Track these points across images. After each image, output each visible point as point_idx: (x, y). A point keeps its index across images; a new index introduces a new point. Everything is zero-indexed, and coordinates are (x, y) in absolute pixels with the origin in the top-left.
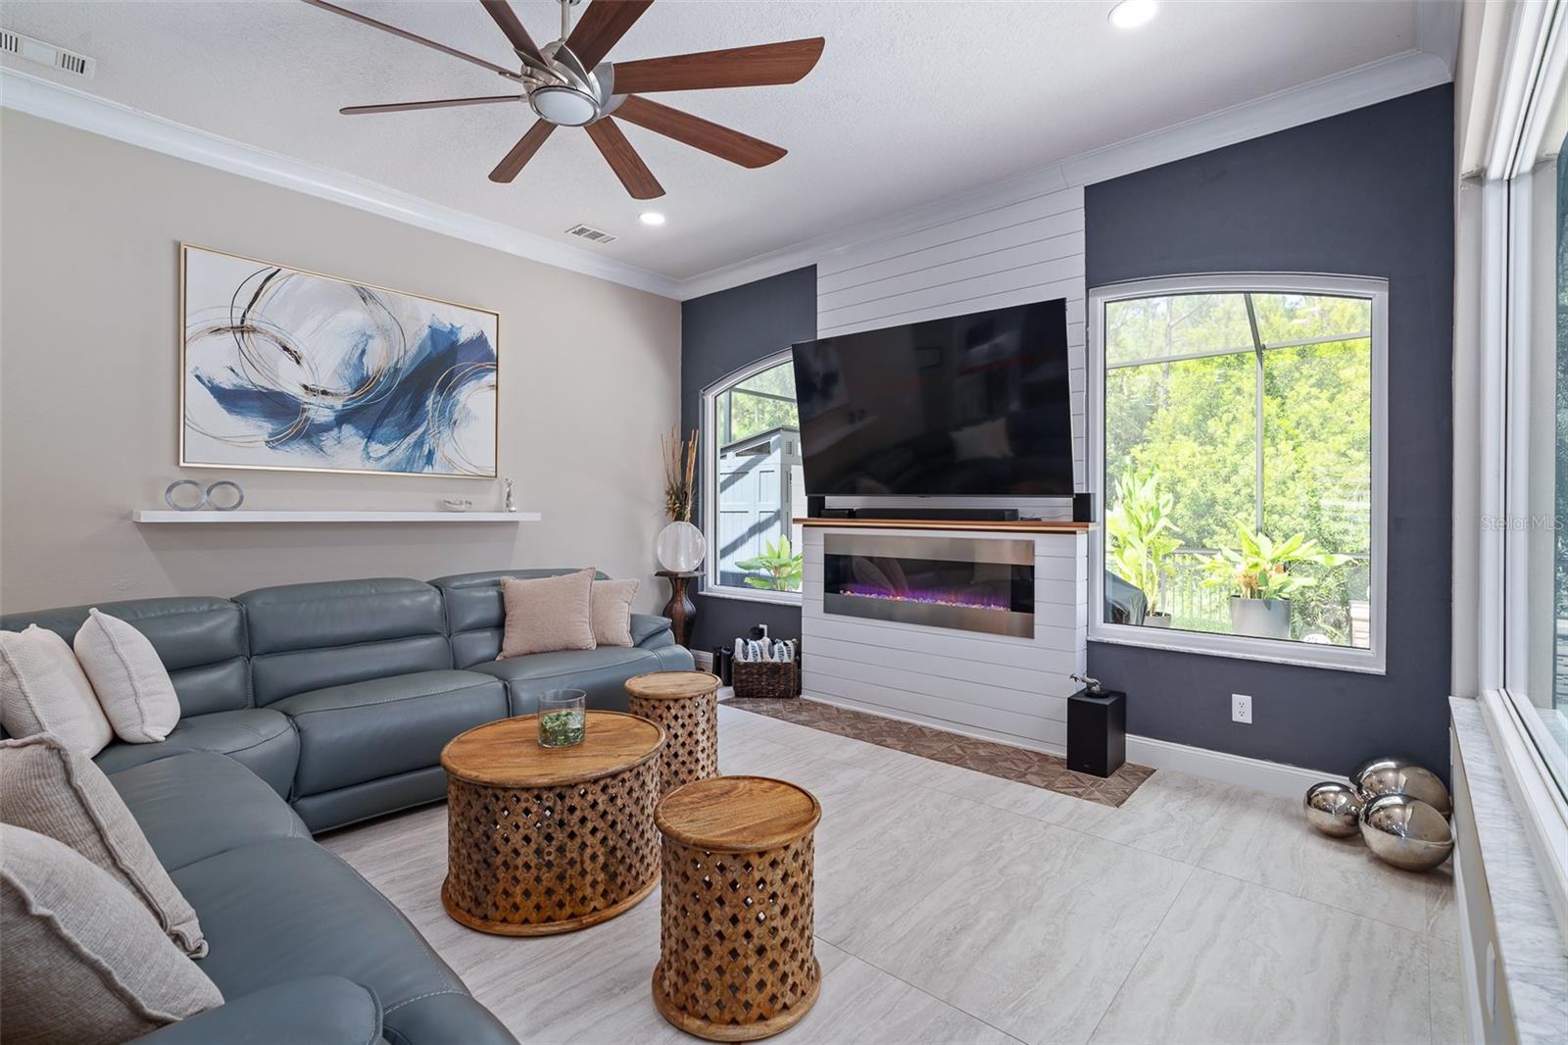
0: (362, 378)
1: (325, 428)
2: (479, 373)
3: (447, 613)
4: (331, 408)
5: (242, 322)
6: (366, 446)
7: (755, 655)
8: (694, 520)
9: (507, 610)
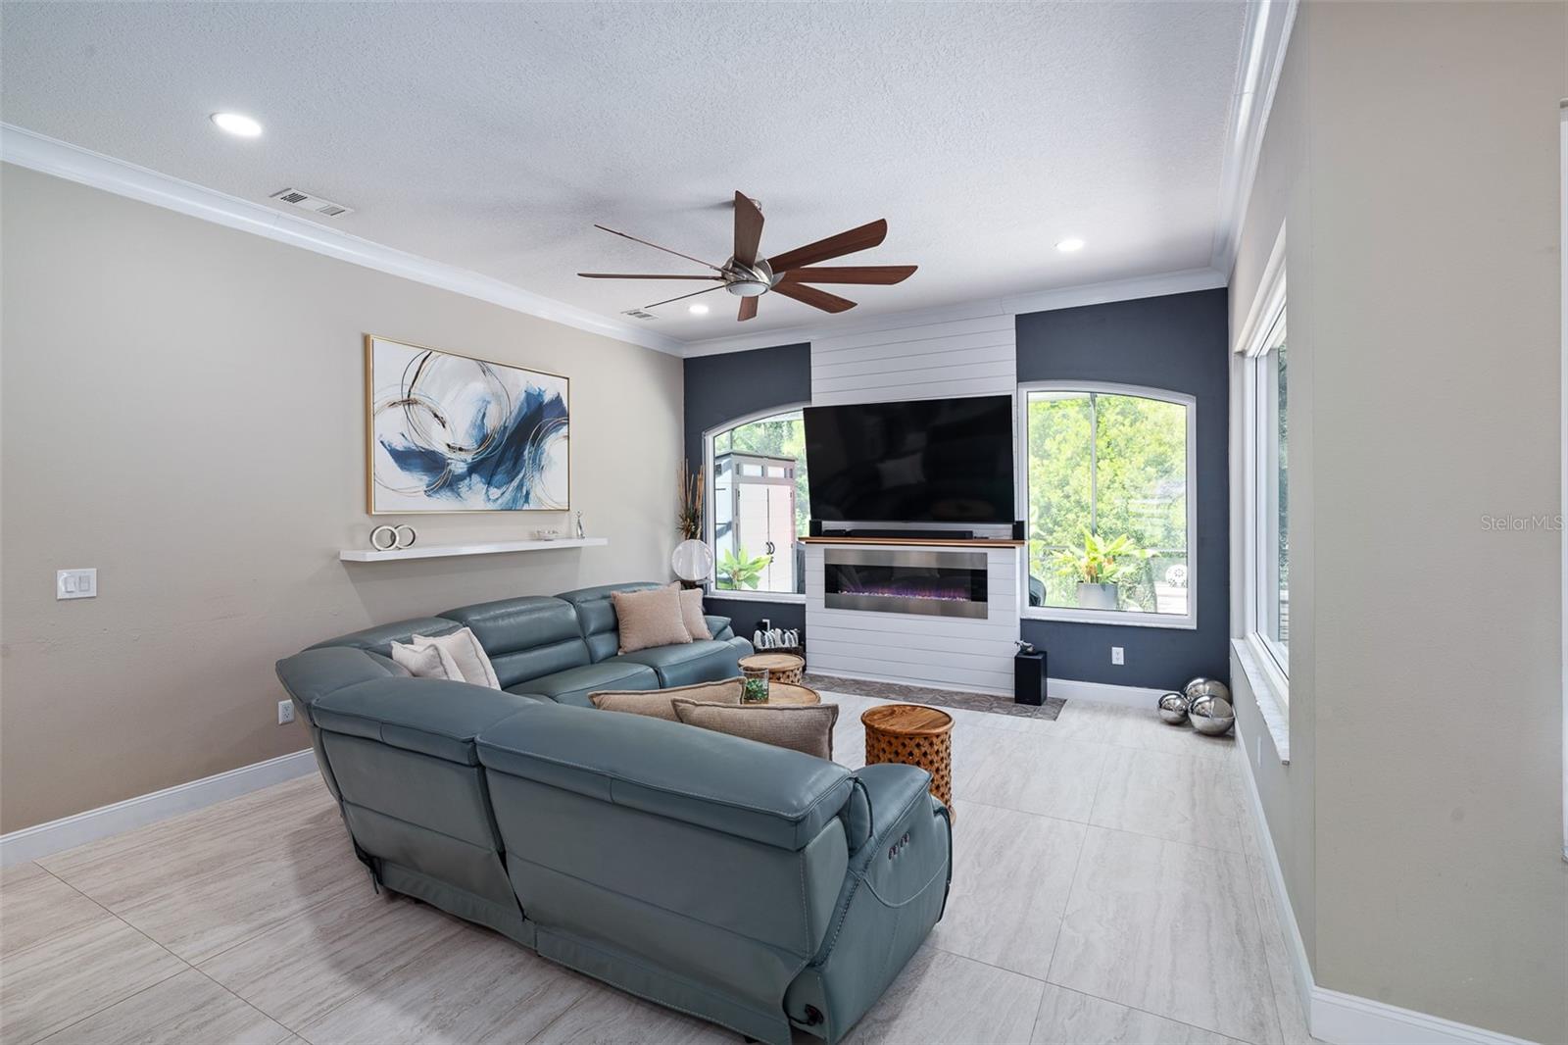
0: (484, 435)
1: (461, 478)
2: (557, 427)
3: (582, 620)
4: (465, 461)
5: (409, 396)
6: (487, 491)
7: (770, 643)
8: (701, 539)
9: (620, 617)
